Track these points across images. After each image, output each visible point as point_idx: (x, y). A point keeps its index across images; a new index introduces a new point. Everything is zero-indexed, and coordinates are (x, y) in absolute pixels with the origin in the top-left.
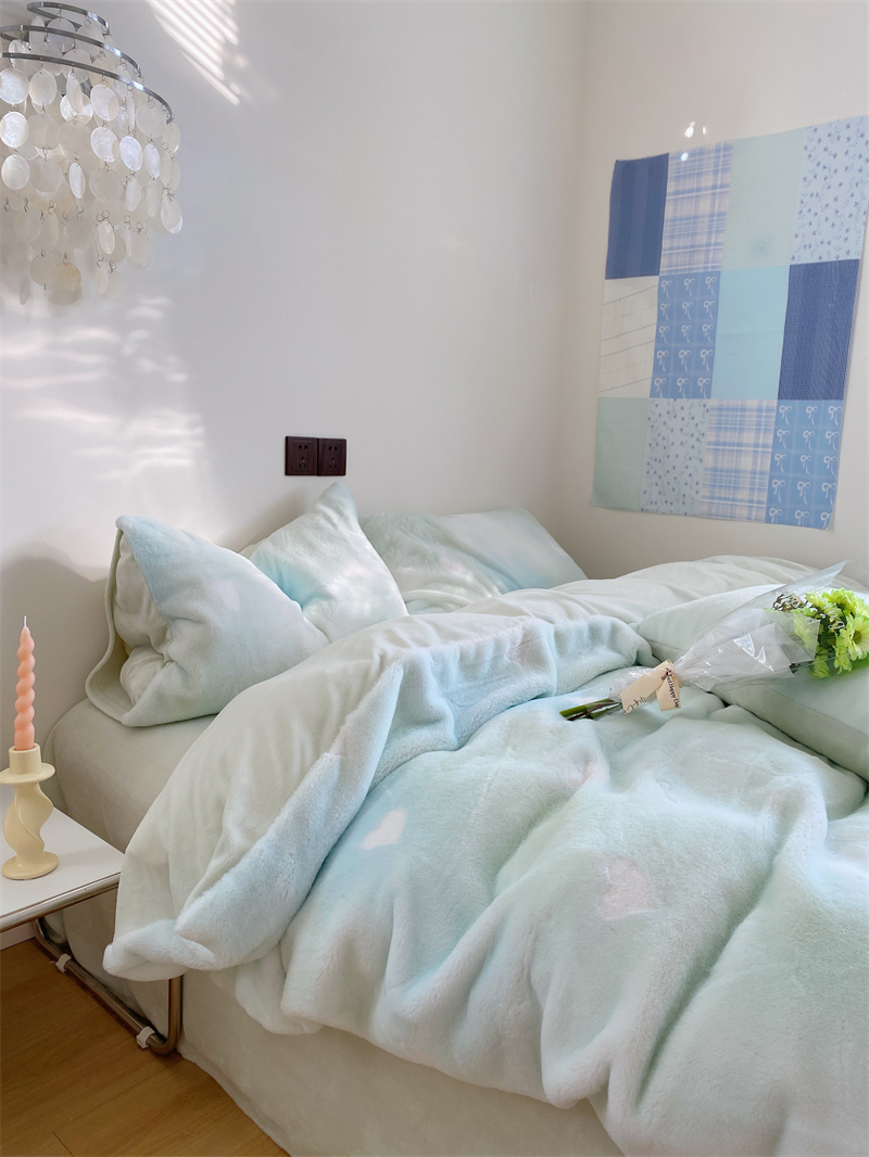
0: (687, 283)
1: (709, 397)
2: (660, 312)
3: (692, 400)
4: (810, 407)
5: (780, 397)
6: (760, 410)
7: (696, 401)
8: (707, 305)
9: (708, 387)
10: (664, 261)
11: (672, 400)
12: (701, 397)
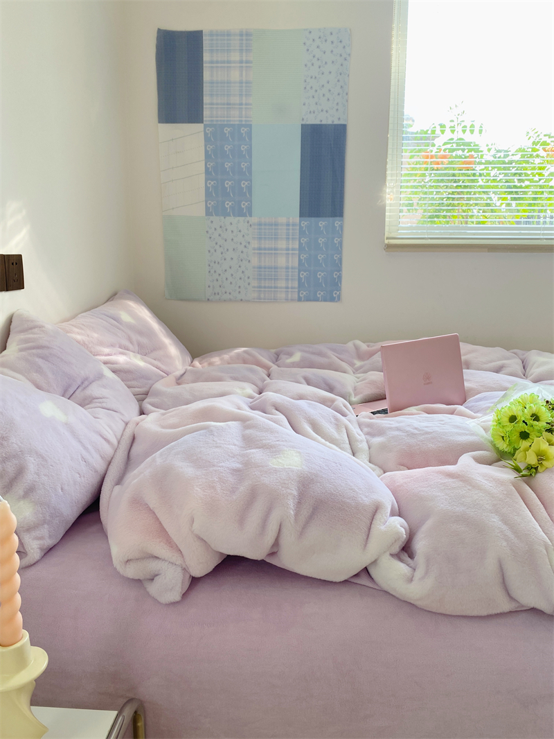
0: (227, 130)
1: (251, 216)
2: (206, 152)
3: (238, 218)
4: (322, 223)
5: (300, 216)
6: (288, 225)
7: (241, 219)
8: (244, 148)
9: (250, 209)
10: (206, 113)
11: (222, 218)
12: (244, 215)
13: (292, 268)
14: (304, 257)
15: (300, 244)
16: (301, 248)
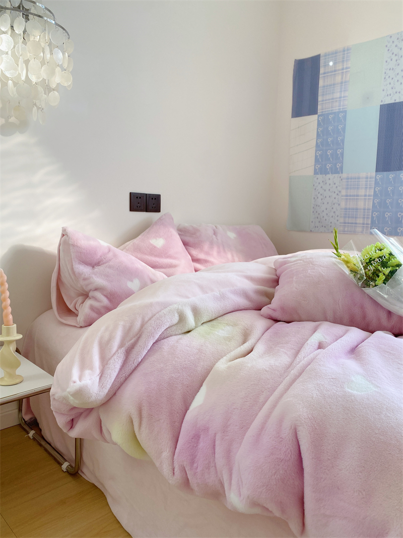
0: (331, 117)
1: (342, 173)
2: (318, 132)
3: (334, 175)
4: (391, 175)
5: (377, 171)
6: (367, 178)
8: (340, 127)
9: (342, 168)
10: (319, 107)
11: (324, 175)
12: (338, 173)
13: (368, 210)
14: (377, 201)
15: (375, 192)
16: (375, 194)
